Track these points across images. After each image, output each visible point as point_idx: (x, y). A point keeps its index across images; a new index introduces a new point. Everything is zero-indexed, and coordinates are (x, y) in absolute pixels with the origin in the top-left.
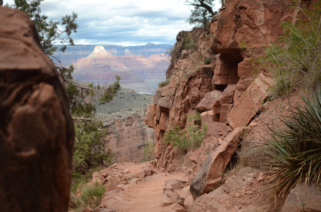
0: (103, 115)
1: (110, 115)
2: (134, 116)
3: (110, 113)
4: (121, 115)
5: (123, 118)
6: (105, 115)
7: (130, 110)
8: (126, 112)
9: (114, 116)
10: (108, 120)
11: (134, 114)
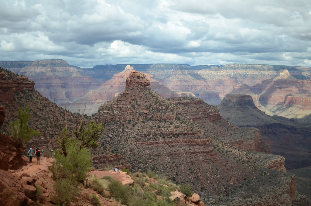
0: (239, 200)
1: (244, 200)
2: (263, 202)
3: (245, 198)
4: (252, 201)
5: (253, 204)
6: (241, 200)
7: (261, 197)
8: (257, 198)
9: (247, 201)
10: (242, 204)
11: (263, 201)
